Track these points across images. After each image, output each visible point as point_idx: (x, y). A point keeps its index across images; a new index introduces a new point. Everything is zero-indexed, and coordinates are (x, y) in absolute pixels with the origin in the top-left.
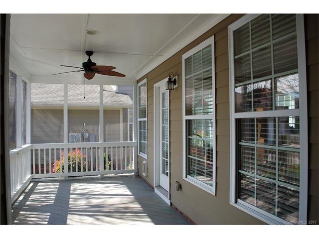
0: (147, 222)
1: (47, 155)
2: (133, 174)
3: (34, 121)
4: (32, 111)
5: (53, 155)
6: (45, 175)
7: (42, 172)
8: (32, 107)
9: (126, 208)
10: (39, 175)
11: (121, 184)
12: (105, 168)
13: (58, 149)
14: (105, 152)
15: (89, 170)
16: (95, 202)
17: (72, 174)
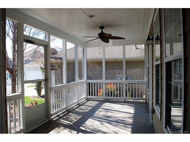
0: (128, 131)
1: (95, 86)
2: (145, 101)
3: (88, 68)
4: (87, 63)
5: (97, 86)
6: (93, 97)
7: (92, 95)
8: (87, 60)
9: (122, 120)
10: (91, 97)
11: (132, 106)
12: (126, 96)
13: (100, 83)
14: (126, 86)
15: (117, 96)
16: (109, 114)
17: (107, 97)
